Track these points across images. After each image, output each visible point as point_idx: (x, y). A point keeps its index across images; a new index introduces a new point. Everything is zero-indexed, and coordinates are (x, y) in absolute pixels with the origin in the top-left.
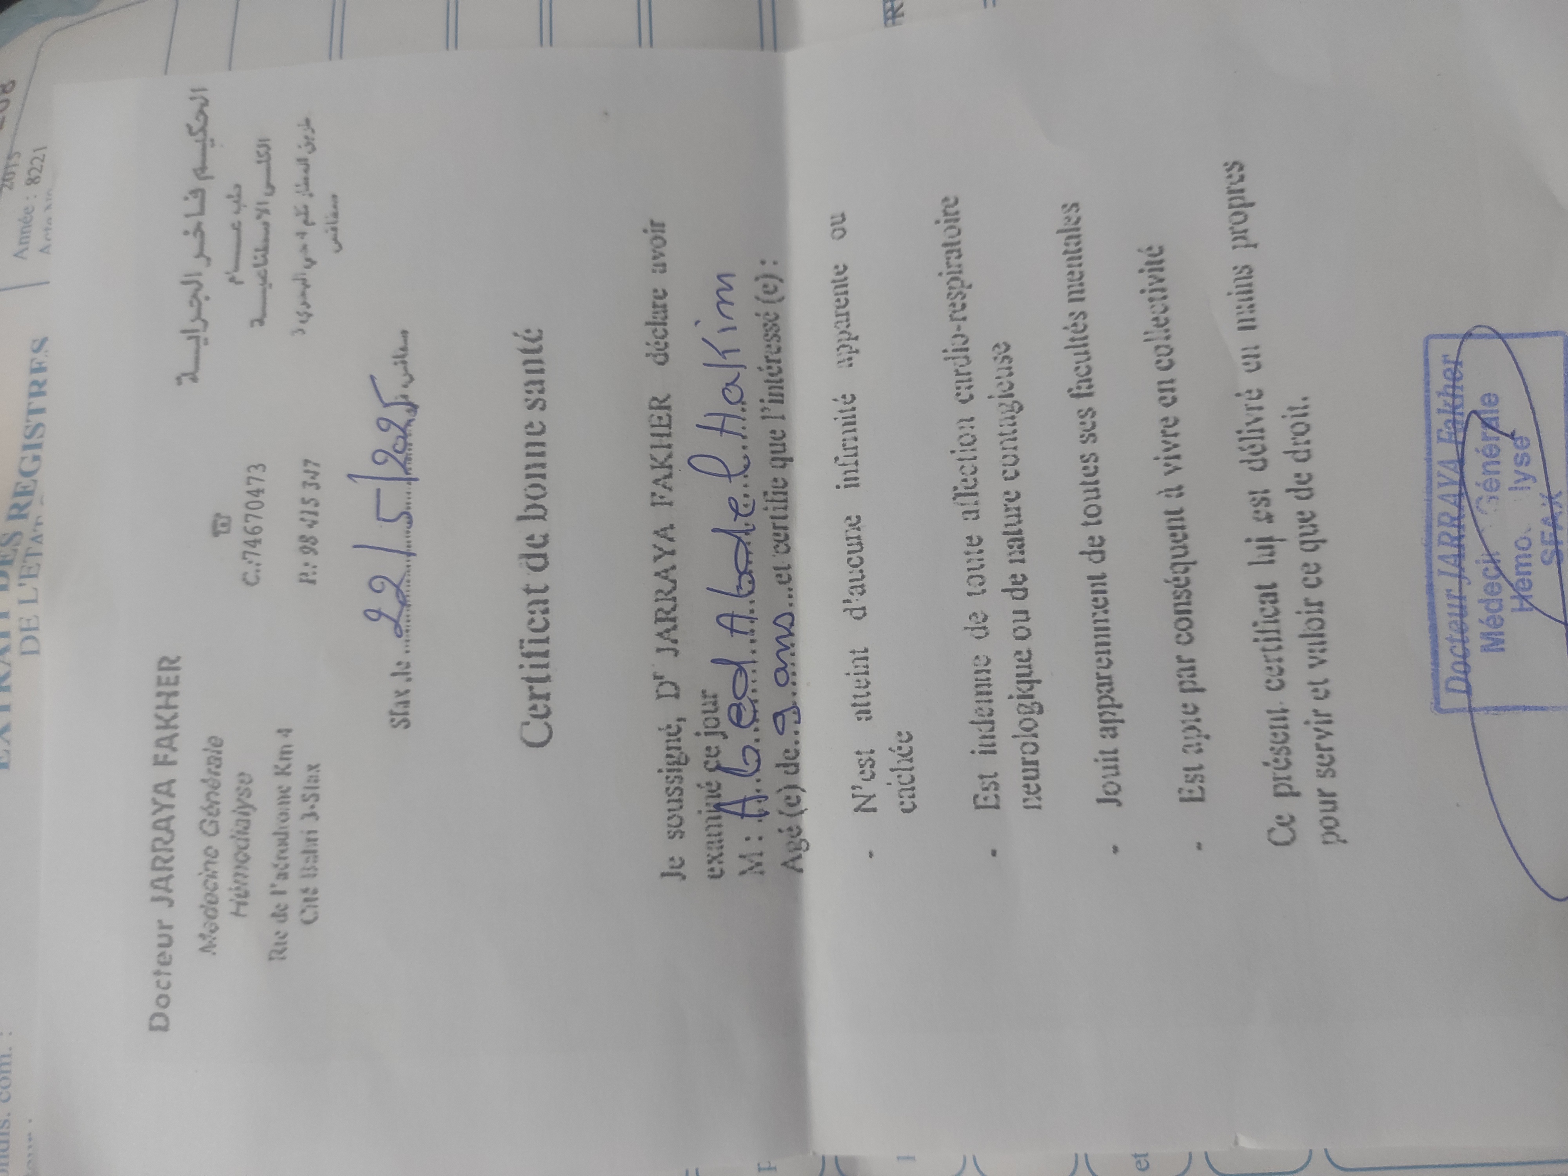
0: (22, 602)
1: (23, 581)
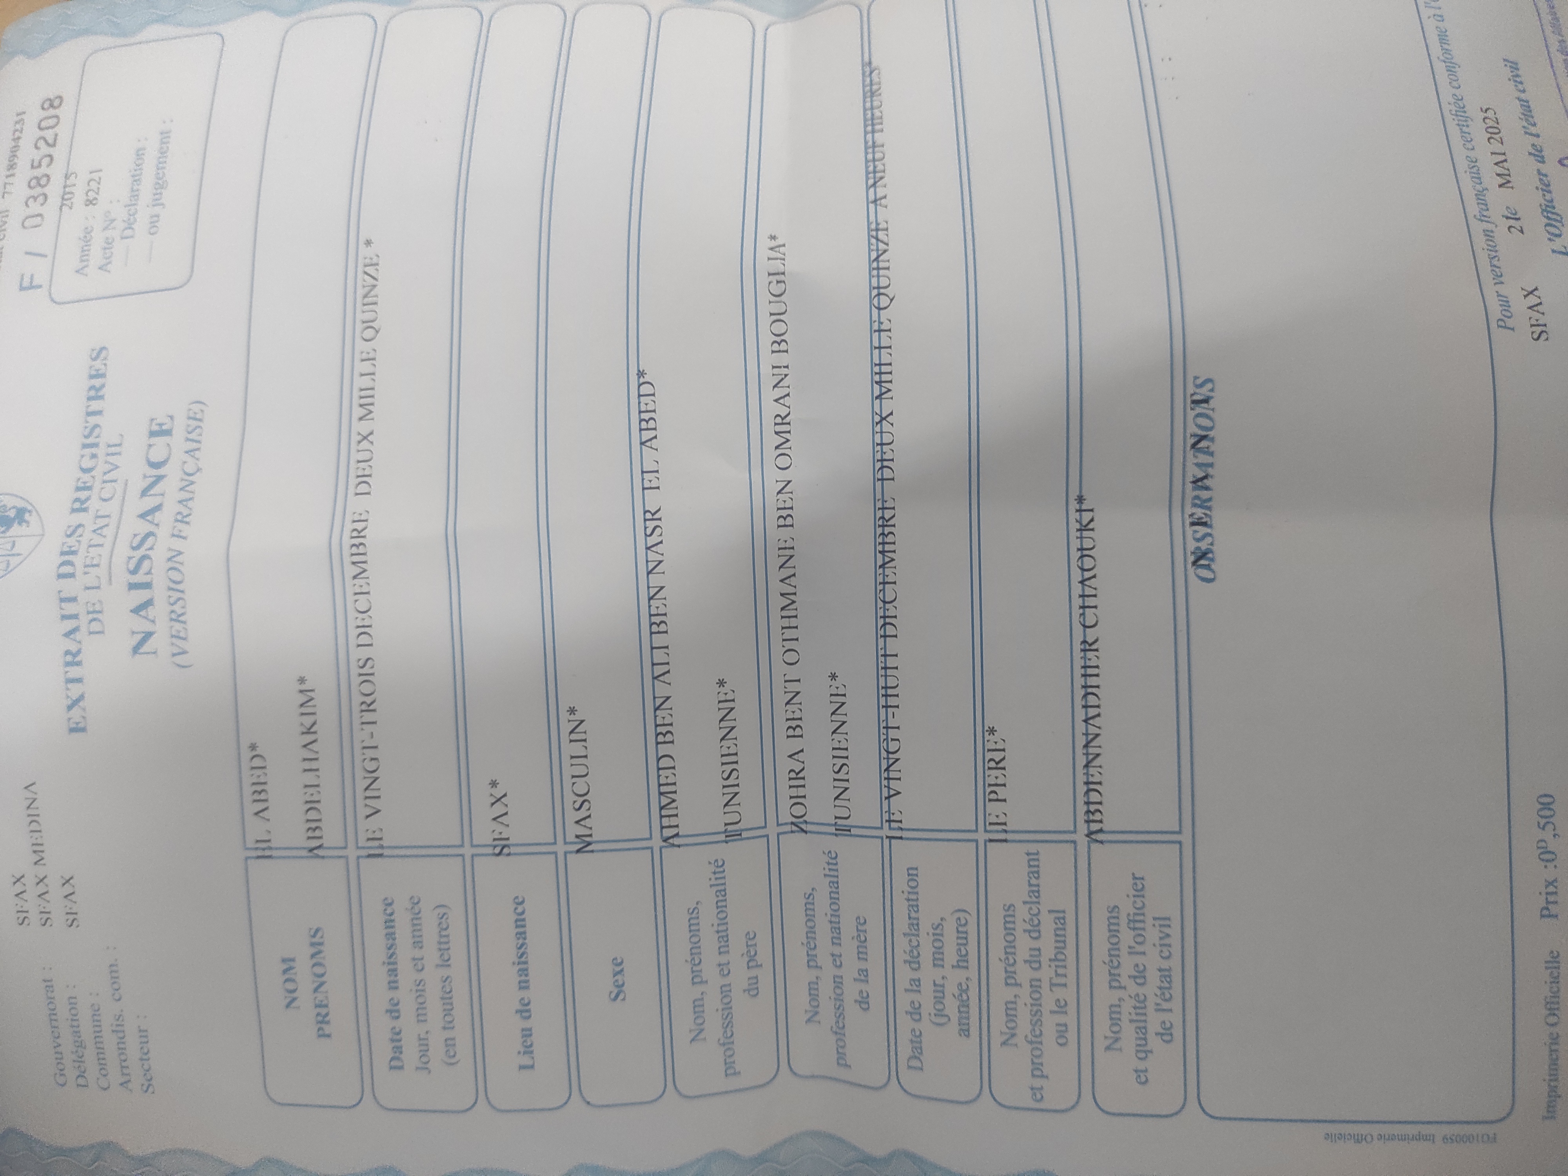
0: (87, 588)
1: (87, 569)
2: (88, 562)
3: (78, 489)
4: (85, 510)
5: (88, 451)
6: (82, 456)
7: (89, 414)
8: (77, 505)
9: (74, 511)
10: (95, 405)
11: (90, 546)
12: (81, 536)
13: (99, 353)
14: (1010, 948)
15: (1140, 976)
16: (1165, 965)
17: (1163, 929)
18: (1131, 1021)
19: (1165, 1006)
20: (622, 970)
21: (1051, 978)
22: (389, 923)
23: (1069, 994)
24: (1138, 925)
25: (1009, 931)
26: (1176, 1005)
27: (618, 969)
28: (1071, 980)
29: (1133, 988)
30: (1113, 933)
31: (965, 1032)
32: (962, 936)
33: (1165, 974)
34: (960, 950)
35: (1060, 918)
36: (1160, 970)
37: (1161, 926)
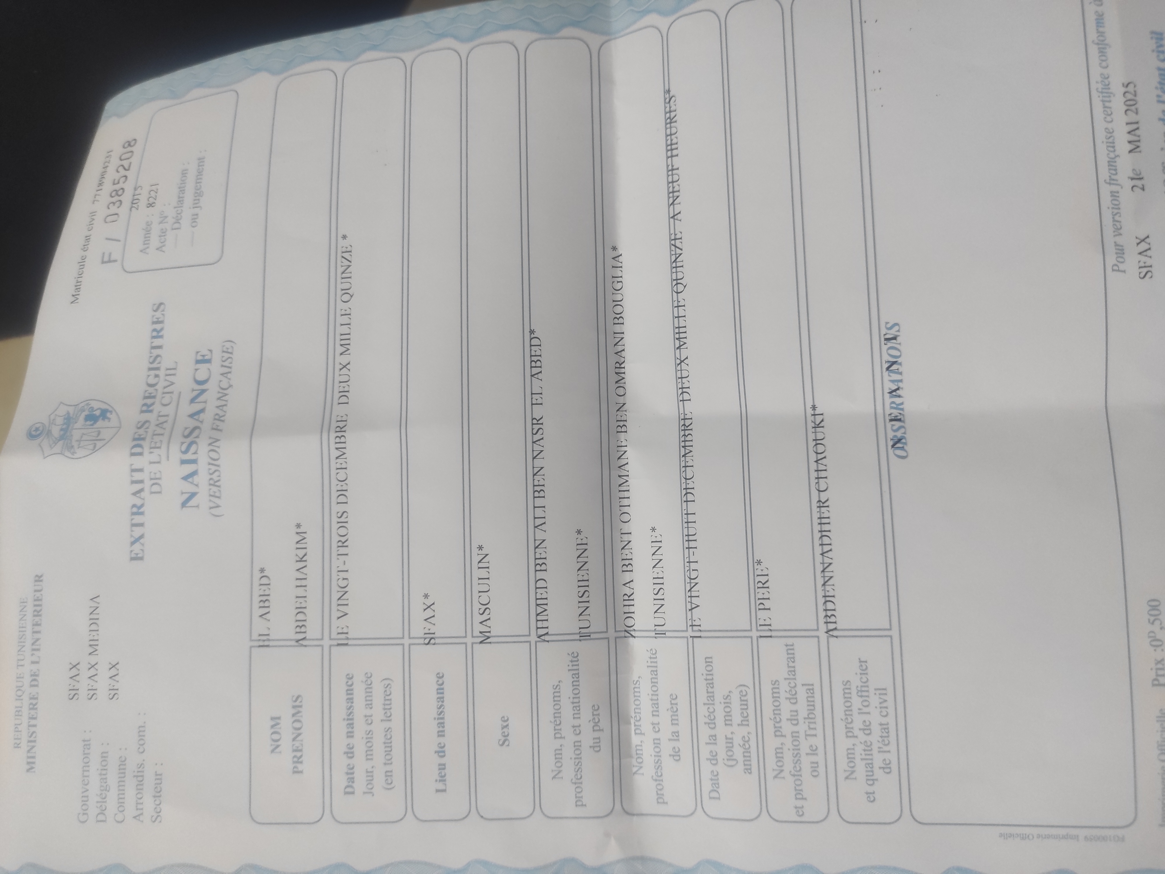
0: (151, 463)
1: (152, 450)
2: (153, 445)
3: (145, 398)
4: (151, 411)
5: (153, 373)
6: (149, 376)
7: (153, 348)
8: (145, 408)
9: (142, 412)
10: (157, 342)
11: (154, 435)
12: (147, 428)
13: (159, 306)
14: (777, 710)
15: (867, 729)
16: (884, 720)
17: (882, 696)
18: (862, 759)
19: (886, 748)
20: (508, 725)
21: (805, 731)
22: (350, 691)
23: (818, 742)
24: (864, 694)
25: (776, 698)
26: (893, 747)
27: (505, 724)
28: (819, 732)
29: (862, 737)
30: (847, 699)
31: (748, 770)
32: (744, 703)
33: (885, 727)
34: (743, 713)
35: (810, 689)
36: (881, 724)
37: (880, 694)
